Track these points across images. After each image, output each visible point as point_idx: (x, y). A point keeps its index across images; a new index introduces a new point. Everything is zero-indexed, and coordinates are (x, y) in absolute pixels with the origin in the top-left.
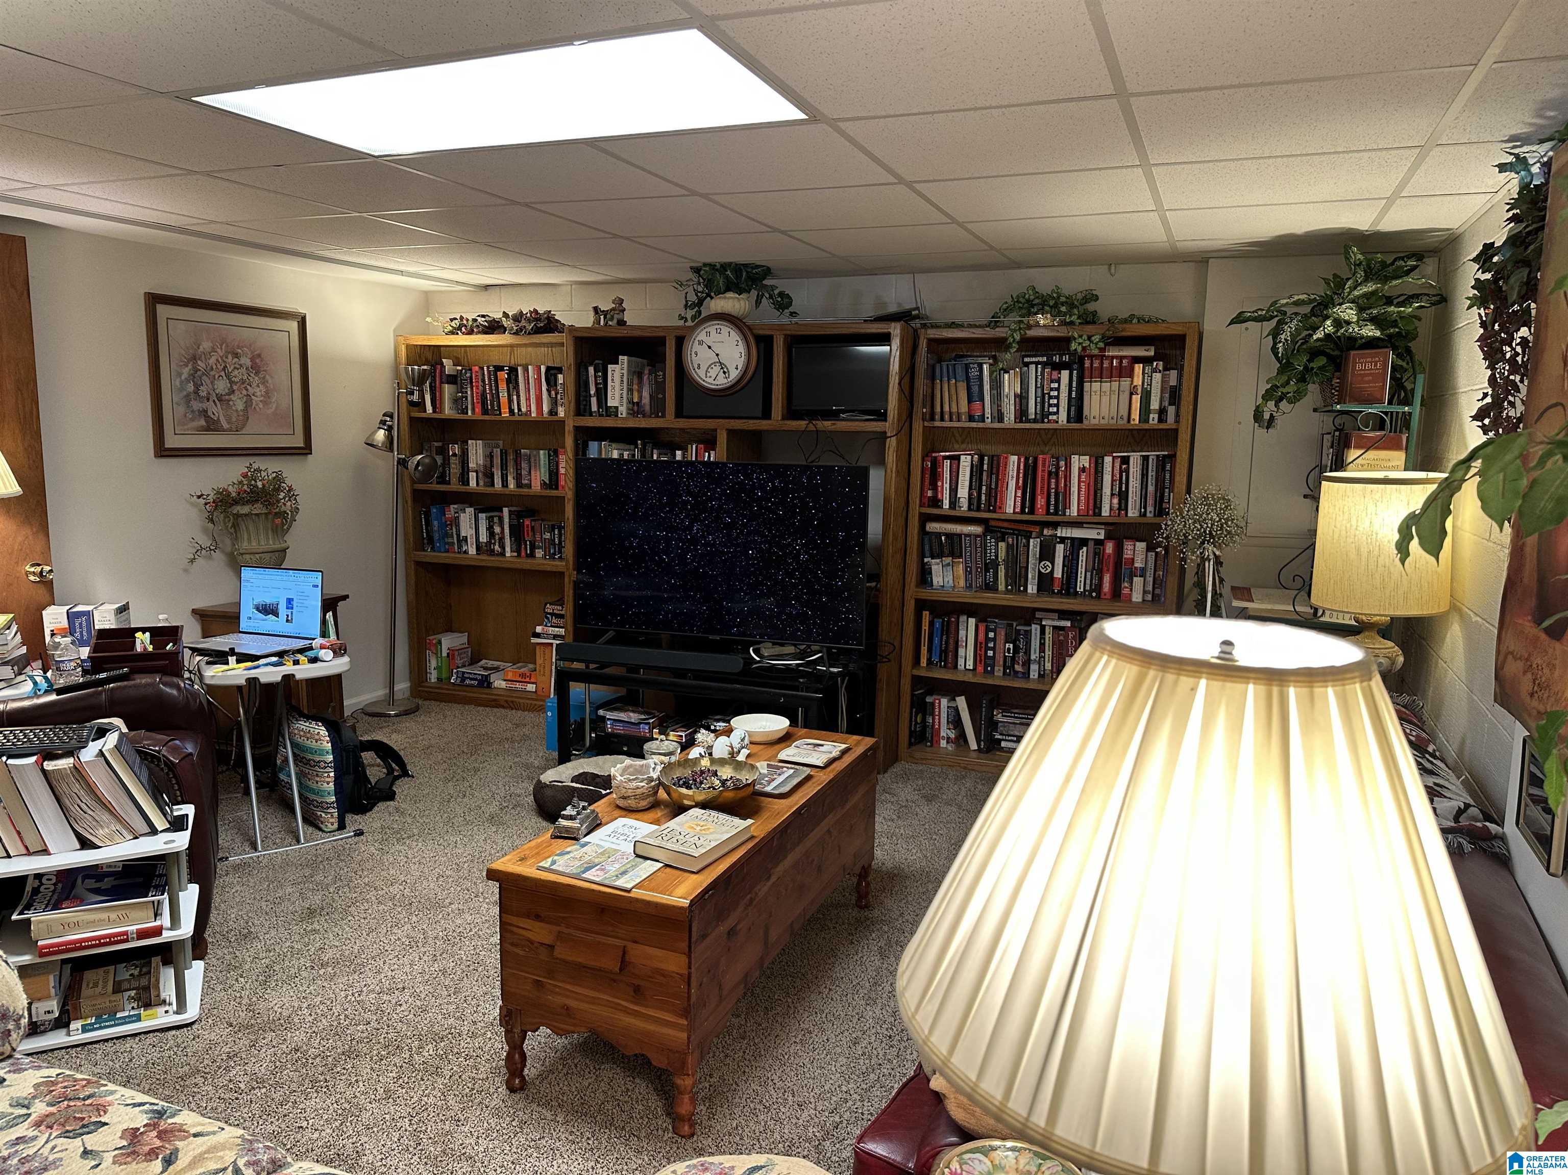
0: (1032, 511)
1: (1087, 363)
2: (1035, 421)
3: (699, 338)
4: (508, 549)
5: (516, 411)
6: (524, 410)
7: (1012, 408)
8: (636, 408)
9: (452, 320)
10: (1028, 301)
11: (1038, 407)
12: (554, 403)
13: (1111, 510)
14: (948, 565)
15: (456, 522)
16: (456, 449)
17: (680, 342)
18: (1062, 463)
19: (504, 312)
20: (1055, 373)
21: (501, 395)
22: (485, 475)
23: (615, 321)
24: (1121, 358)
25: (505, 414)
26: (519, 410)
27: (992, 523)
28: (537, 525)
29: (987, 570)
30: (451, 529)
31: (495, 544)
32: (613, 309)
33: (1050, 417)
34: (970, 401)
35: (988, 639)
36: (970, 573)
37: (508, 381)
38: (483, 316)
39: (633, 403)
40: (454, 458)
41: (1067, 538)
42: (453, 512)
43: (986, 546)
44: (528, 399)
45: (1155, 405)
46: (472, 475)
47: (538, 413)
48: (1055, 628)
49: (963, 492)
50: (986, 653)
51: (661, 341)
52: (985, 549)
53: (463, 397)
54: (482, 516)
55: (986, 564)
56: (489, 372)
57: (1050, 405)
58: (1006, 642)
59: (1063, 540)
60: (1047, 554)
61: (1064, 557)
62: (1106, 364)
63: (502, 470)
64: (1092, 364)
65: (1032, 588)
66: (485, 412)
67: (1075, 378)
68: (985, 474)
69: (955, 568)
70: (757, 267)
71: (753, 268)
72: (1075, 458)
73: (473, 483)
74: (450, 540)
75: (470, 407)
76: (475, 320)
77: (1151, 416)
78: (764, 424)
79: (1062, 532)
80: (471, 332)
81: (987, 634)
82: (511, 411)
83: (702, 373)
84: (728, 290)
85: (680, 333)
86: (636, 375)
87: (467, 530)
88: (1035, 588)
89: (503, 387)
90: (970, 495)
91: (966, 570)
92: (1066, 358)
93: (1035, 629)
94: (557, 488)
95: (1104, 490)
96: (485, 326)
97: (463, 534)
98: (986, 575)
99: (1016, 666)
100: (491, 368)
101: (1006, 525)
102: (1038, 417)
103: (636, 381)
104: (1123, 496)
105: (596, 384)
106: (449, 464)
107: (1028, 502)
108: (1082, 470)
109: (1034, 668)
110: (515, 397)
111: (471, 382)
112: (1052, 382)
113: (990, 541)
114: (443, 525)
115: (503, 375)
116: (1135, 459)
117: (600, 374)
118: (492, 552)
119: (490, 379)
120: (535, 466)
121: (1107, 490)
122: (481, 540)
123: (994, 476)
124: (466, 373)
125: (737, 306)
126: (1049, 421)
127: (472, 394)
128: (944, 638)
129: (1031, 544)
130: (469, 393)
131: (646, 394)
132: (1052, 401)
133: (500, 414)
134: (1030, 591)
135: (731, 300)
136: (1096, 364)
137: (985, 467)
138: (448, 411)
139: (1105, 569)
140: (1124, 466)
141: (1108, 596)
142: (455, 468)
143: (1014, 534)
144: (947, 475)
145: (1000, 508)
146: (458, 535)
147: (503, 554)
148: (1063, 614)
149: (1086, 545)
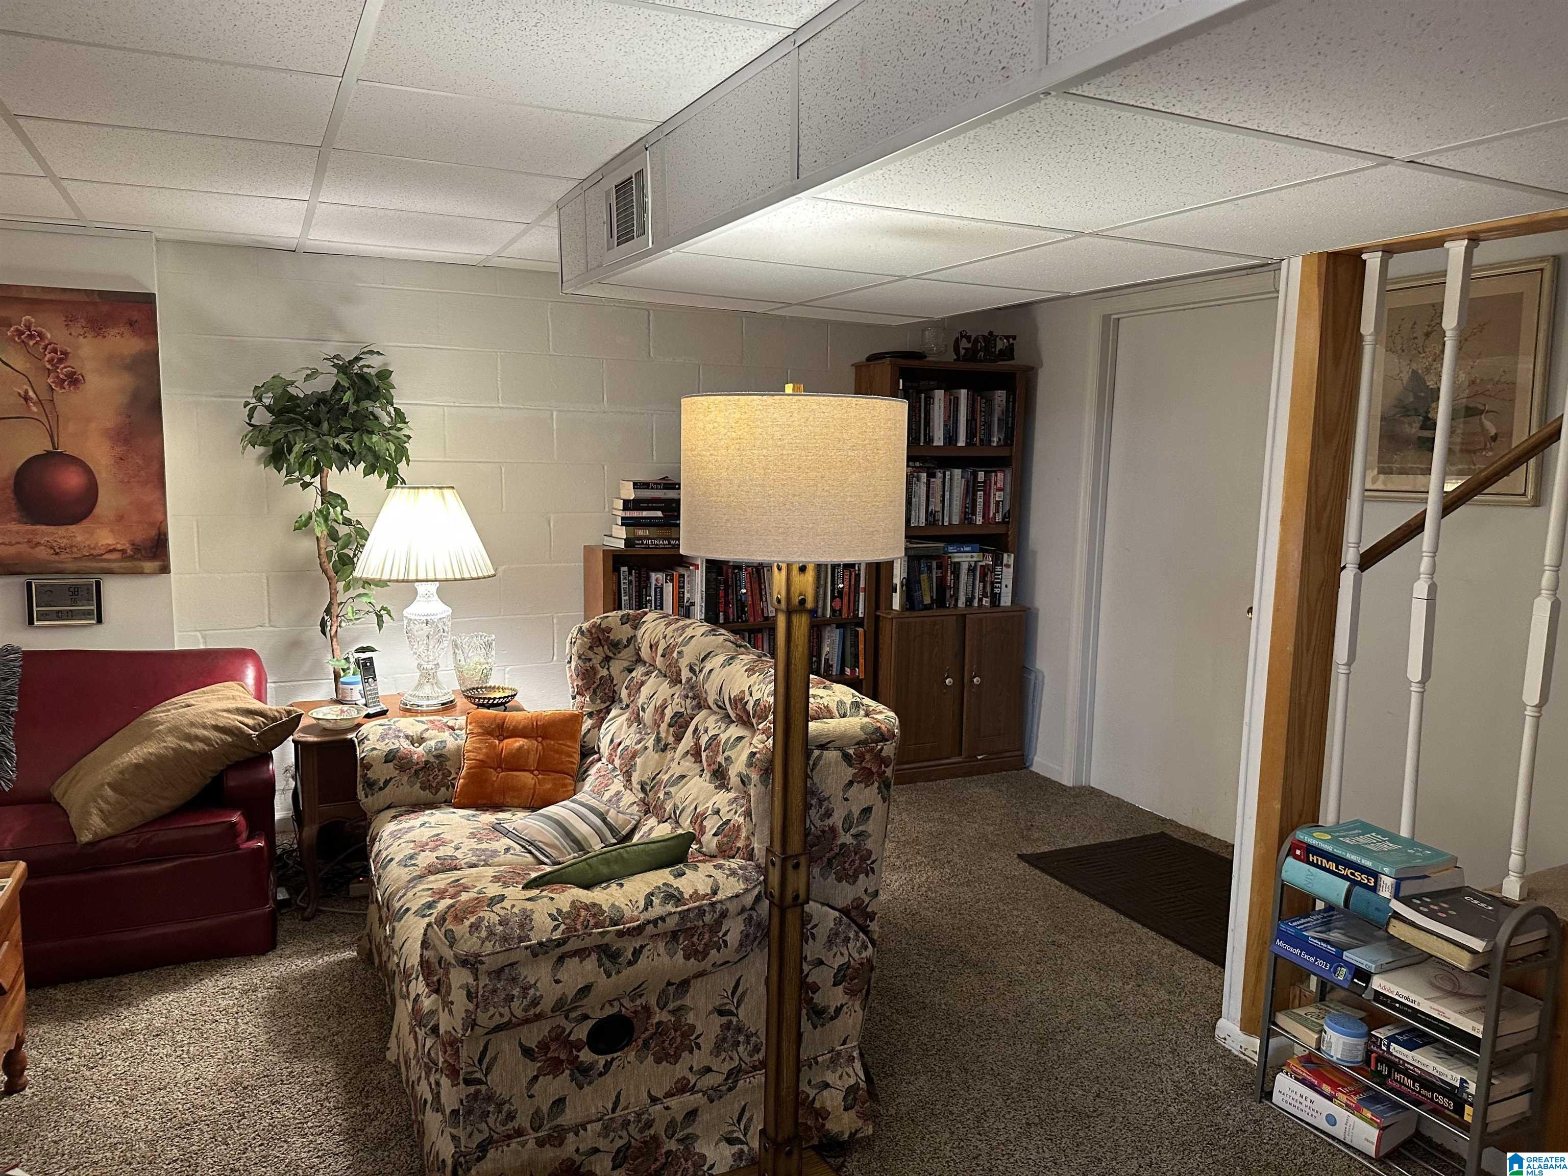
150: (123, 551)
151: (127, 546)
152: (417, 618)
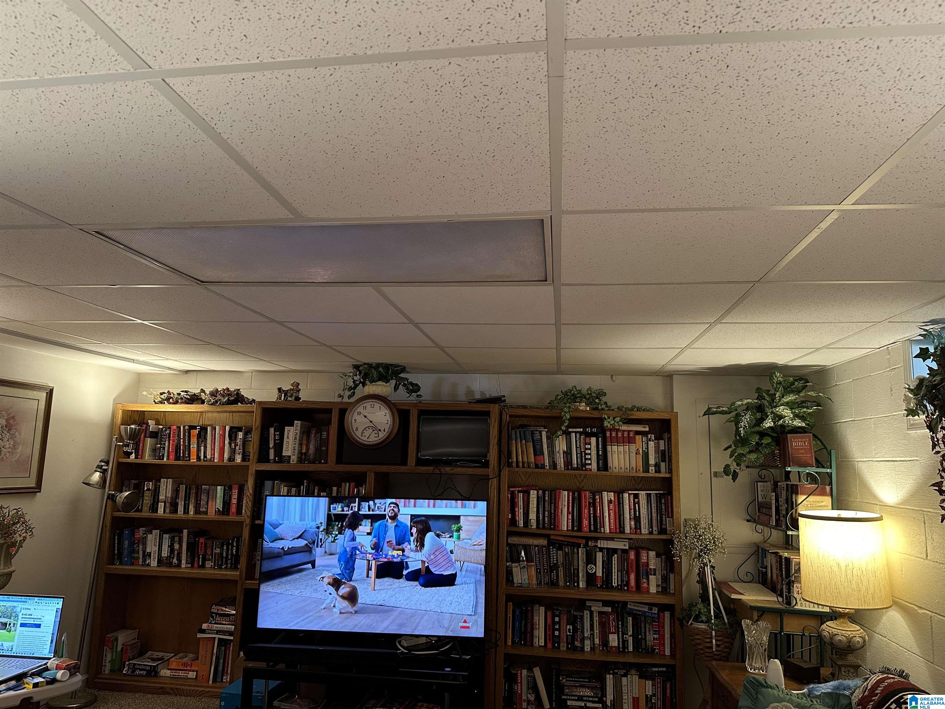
0: (580, 529)
1: (608, 434)
2: (577, 469)
3: (358, 410)
4: (184, 562)
5: (202, 458)
6: (209, 457)
7: (562, 460)
8: (303, 457)
9: (161, 394)
10: (573, 395)
11: (579, 460)
12: (233, 452)
13: (630, 529)
14: (524, 567)
15: (144, 541)
16: (151, 485)
17: (343, 412)
18: (597, 497)
19: (202, 389)
20: (587, 439)
21: (192, 446)
22: (171, 504)
23: (294, 397)
24: (629, 431)
25: (193, 460)
26: (205, 456)
27: (552, 537)
28: (209, 543)
29: (552, 571)
30: (138, 546)
31: (173, 558)
32: (291, 390)
33: (587, 467)
34: (535, 455)
35: (554, 623)
36: (540, 573)
37: (199, 436)
38: (186, 392)
39: (302, 453)
40: (148, 492)
41: (604, 548)
42: (141, 534)
43: (550, 554)
44: (213, 449)
45: (652, 461)
46: (161, 506)
47: (219, 460)
48: (599, 612)
49: (533, 516)
50: (553, 633)
51: (329, 411)
52: (550, 556)
53: (161, 447)
54: (166, 536)
55: (551, 567)
56: (184, 429)
57: (586, 459)
58: (568, 624)
59: (601, 549)
60: (590, 560)
61: (603, 561)
62: (620, 435)
63: (185, 500)
64: (611, 434)
65: (582, 585)
66: (177, 458)
67: (600, 443)
68: (546, 503)
69: (529, 570)
70: (399, 366)
71: (395, 367)
72: (605, 494)
73: (161, 511)
74: (136, 555)
75: (166, 455)
76: (179, 394)
77: (651, 468)
78: (403, 468)
79: (601, 544)
80: (176, 402)
81: (553, 619)
82: (199, 458)
83: (359, 434)
84: (379, 380)
85: (342, 406)
86: (305, 433)
87: (152, 547)
88: (584, 583)
89: (194, 441)
90: (538, 517)
91: (537, 572)
92: (595, 430)
93: (587, 613)
94: (228, 514)
95: (625, 516)
96: (187, 399)
97: (148, 550)
98: (551, 575)
99: (576, 642)
100: (187, 427)
101: (561, 538)
102: (579, 466)
103: (305, 438)
104: (637, 519)
105: (275, 440)
106: (143, 496)
107: (577, 523)
108: (610, 502)
109: (587, 643)
110: (202, 448)
111: (169, 437)
112: (586, 444)
113: (553, 551)
114: (132, 544)
115: (195, 432)
116: (642, 494)
117: (278, 433)
118: (170, 565)
119: (184, 435)
120: (213, 498)
121: (627, 516)
122: (163, 555)
123: (553, 505)
124: (166, 430)
125: (384, 390)
126: (586, 470)
127: (169, 445)
128: (523, 623)
129: (580, 552)
130: (167, 444)
131: (312, 447)
132: (587, 457)
133: (189, 460)
134: (581, 586)
135: (380, 387)
136: (614, 434)
137: (547, 498)
138: (147, 458)
139: (630, 570)
140: (636, 500)
141: (634, 589)
142: (147, 499)
143: (569, 545)
144: (521, 503)
145: (558, 526)
146: (144, 552)
147: (179, 565)
148: (606, 603)
149: (617, 553)
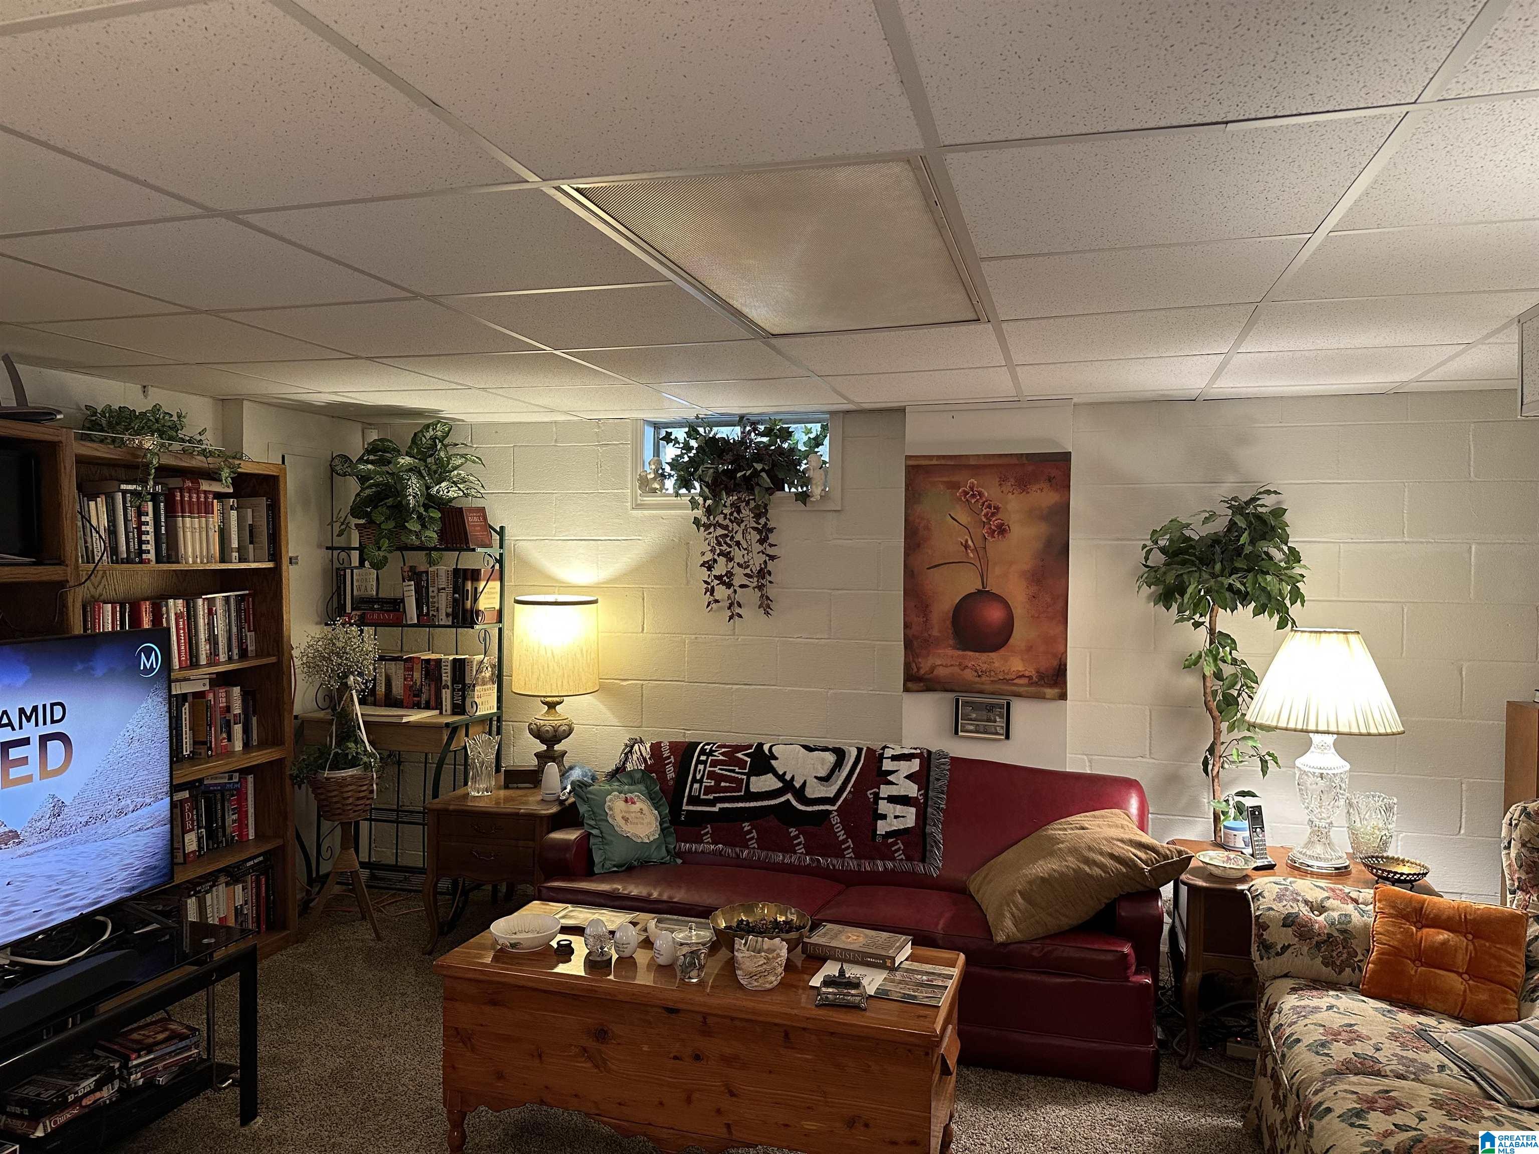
1: (178, 496)
2: (128, 561)
11: (131, 544)
13: (207, 656)
18: (162, 610)
24: (206, 493)
33: (144, 556)
45: (234, 543)
57: (142, 542)
62: (194, 498)
67: (162, 512)
72: (171, 603)
77: (232, 554)
92: (158, 489)
95: (200, 636)
102: (132, 556)
104: (216, 641)
108: (178, 616)
112: (141, 514)
116: (219, 598)
121: (203, 635)
126: (142, 562)
132: (144, 538)
136: (187, 498)
140: (213, 609)
141: (215, 752)
149: (188, 700)
150: (1030, 678)
151: (1033, 673)
152: (1312, 770)
